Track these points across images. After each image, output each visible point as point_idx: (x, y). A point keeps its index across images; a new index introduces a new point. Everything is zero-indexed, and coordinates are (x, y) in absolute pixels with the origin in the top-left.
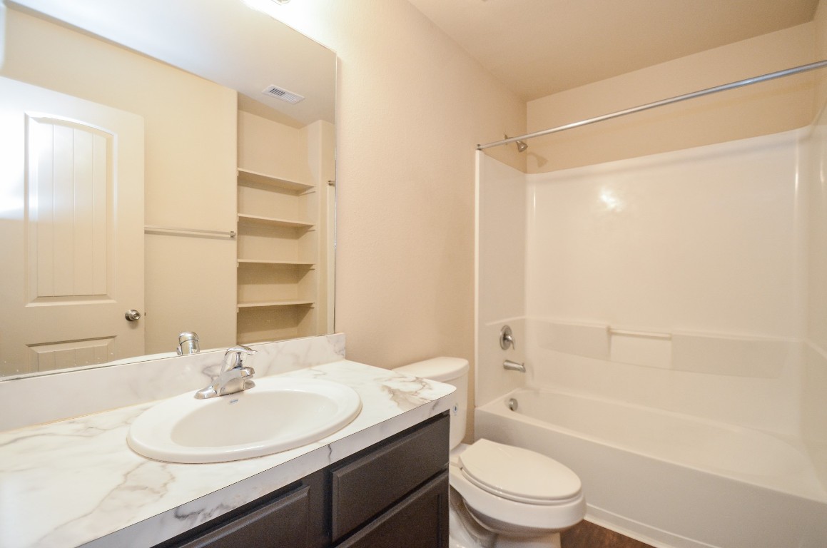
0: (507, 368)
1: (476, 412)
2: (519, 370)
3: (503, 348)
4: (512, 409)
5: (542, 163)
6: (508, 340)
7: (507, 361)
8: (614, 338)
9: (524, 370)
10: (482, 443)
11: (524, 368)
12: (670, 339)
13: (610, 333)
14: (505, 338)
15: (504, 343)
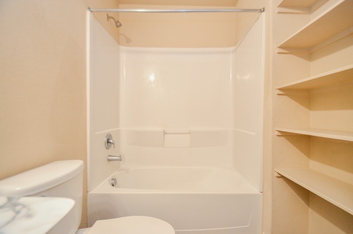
0: (109, 160)
1: (88, 197)
2: (118, 160)
3: (107, 148)
4: (113, 185)
5: (128, 42)
6: (110, 143)
7: (110, 156)
8: (166, 135)
9: (121, 160)
10: (99, 224)
11: (121, 159)
12: (190, 133)
13: (165, 133)
14: (108, 142)
15: (108, 145)
